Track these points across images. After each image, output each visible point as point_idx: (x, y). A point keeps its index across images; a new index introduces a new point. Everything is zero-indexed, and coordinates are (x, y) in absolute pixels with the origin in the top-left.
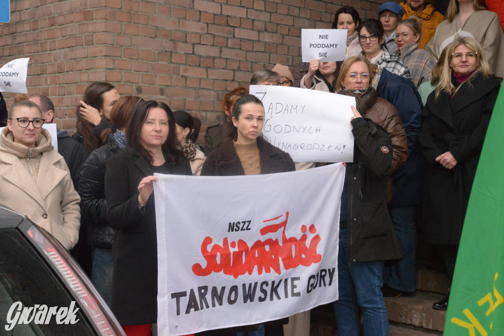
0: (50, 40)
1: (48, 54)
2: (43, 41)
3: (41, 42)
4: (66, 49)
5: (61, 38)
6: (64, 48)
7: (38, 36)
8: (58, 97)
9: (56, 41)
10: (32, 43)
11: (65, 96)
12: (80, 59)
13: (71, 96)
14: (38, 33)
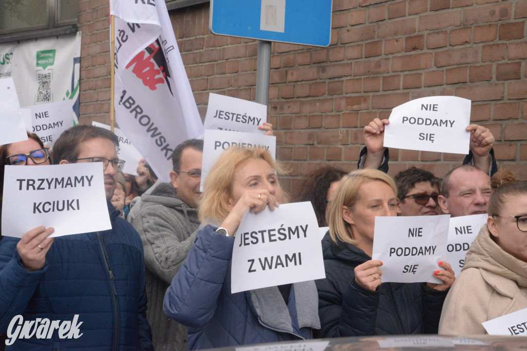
0: (407, 73)
1: (401, 94)
2: (391, 74)
3: (385, 75)
4: (445, 86)
5: (434, 68)
6: (443, 85)
7: (378, 65)
8: (420, 163)
9: (421, 74)
10: (363, 77)
11: (439, 163)
12: (480, 103)
13: (453, 162)
14: (379, 61)
